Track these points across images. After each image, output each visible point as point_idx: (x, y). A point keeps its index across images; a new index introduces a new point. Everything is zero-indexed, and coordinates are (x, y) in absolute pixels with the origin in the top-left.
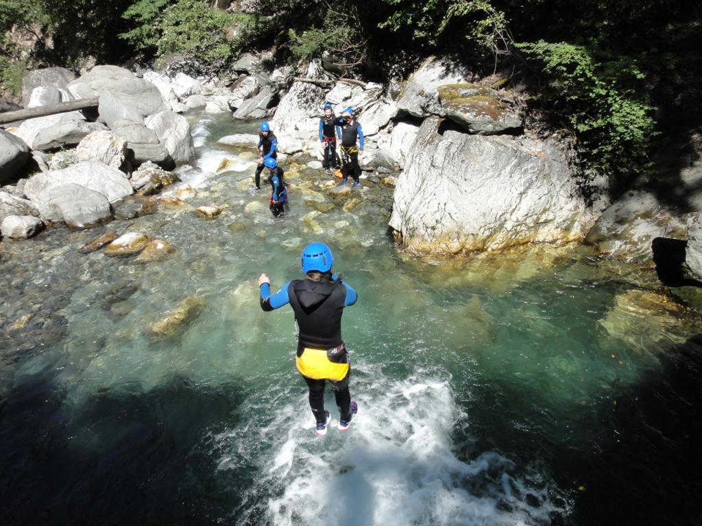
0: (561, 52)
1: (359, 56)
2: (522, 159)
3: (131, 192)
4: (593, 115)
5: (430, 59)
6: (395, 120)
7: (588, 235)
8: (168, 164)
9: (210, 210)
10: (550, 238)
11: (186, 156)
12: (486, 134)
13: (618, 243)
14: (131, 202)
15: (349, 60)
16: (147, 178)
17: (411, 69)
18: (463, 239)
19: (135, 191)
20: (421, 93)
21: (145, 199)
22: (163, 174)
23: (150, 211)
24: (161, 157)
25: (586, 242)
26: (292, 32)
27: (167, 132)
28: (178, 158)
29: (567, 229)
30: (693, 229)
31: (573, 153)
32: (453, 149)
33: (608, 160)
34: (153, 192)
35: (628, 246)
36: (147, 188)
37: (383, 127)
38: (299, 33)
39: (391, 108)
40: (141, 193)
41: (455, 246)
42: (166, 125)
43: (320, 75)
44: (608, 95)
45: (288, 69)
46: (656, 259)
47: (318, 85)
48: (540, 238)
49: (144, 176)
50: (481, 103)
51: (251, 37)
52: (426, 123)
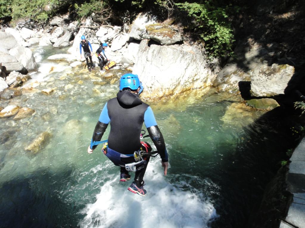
0: (194, 8)
1: (109, 14)
2: (184, 54)
3: (7, 86)
4: (209, 33)
5: (140, 14)
6: (129, 42)
7: (214, 83)
8: (24, 71)
9: (48, 90)
10: (199, 87)
11: (33, 67)
12: (168, 45)
13: (225, 85)
14: (8, 91)
15: (105, 17)
16: (15, 79)
17: (133, 19)
18: (164, 91)
19: (9, 86)
20: (138, 29)
21: (15, 89)
22: (22, 76)
23: (18, 95)
24: (20, 68)
25: (213, 86)
26: (76, 5)
27: (21, 56)
28: (29, 68)
29: (205, 82)
30: (253, 76)
31: (204, 49)
32: (155, 52)
33: (217, 52)
34: (18, 85)
35: (229, 86)
36: (15, 84)
37: (124, 46)
38: (79, 5)
39: (126, 37)
40: (12, 87)
41: (161, 94)
42: (20, 53)
43: (92, 24)
44: (215, 25)
45: (76, 22)
46: (240, 90)
47: (92, 29)
48: (195, 86)
49: (13, 78)
50: (164, 32)
51: (57, 8)
52: (142, 42)
